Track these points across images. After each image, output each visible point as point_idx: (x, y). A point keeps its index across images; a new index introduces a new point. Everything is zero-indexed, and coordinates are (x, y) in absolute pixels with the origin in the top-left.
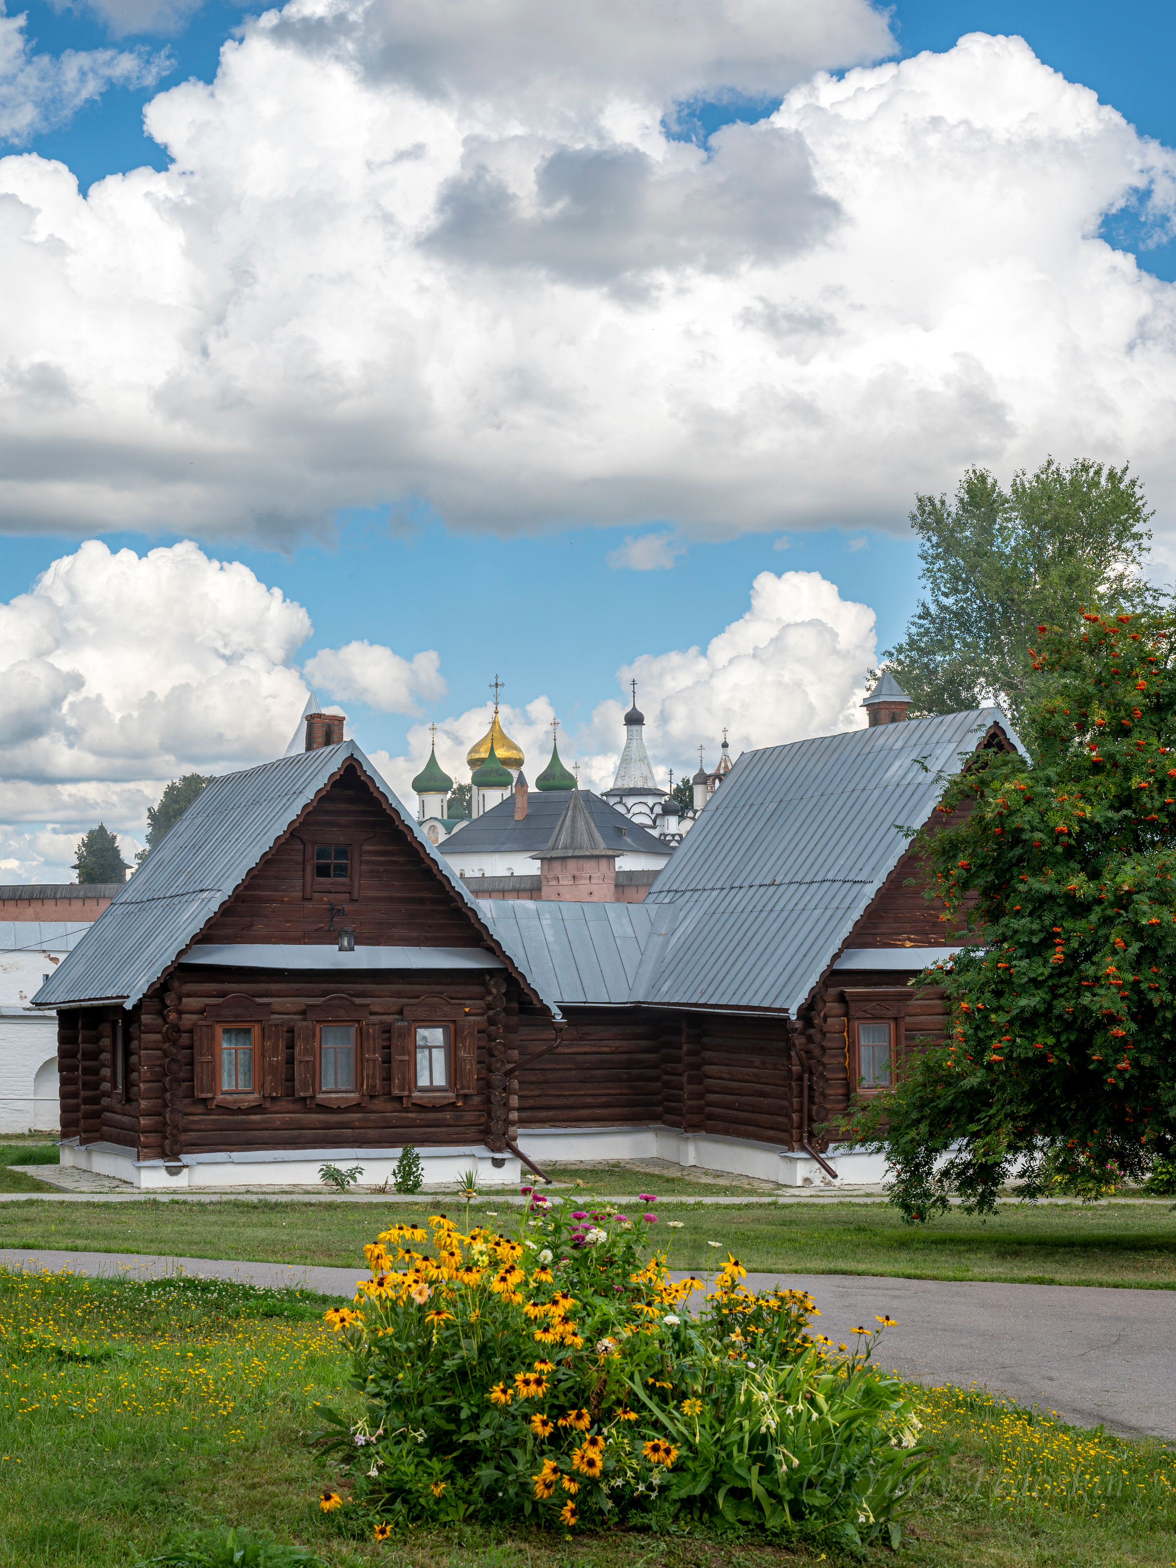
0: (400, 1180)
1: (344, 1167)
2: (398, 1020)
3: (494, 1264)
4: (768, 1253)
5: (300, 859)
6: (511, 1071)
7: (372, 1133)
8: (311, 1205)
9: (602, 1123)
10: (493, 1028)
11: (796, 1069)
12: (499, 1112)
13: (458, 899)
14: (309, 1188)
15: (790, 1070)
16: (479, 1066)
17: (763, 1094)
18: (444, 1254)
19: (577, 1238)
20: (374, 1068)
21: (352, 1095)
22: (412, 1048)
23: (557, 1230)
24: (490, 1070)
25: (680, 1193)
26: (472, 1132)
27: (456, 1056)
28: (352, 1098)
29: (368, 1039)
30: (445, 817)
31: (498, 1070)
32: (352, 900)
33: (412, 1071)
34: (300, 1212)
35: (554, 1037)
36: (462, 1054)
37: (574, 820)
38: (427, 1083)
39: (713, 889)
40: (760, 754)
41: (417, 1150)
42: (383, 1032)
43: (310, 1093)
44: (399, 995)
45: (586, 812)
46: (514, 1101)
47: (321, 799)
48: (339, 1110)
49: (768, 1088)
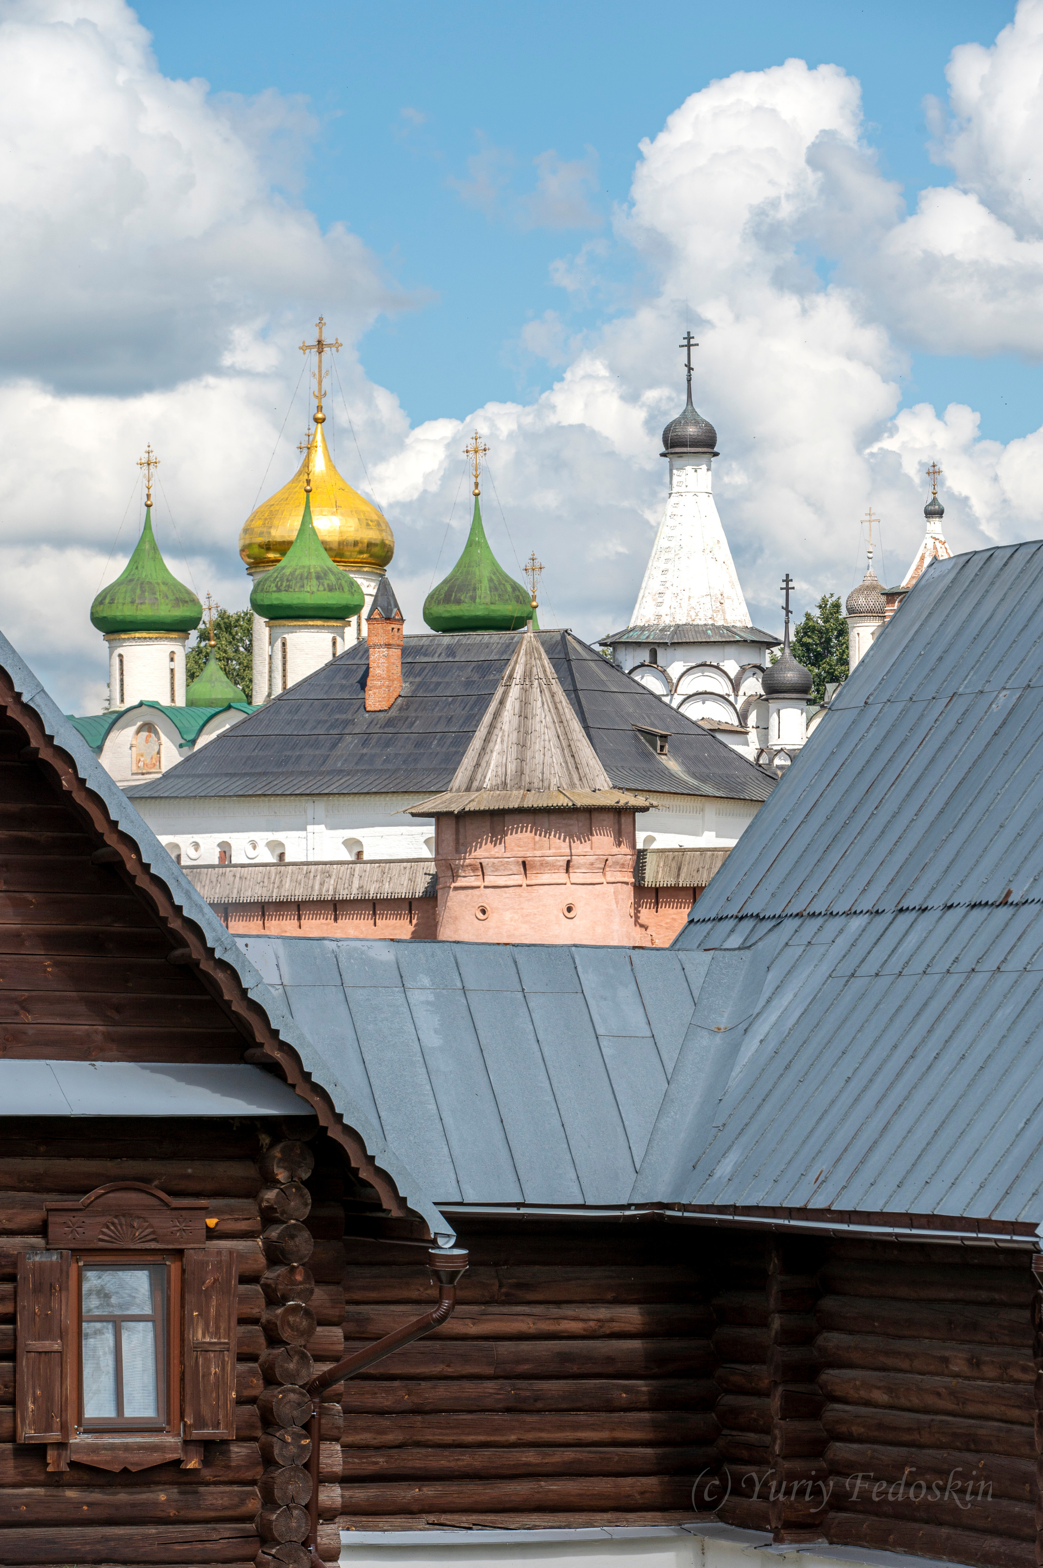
2: (34, 1249)
6: (326, 1381)
9: (562, 1517)
10: (278, 1270)
12: (295, 1487)
13: (190, 937)
15: (1040, 1383)
16: (242, 1367)
17: (973, 1444)
22: (70, 1322)
24: (270, 1380)
26: (222, 1536)
27: (182, 1340)
30: (181, 702)
31: (292, 1377)
33: (70, 1382)
35: (434, 1293)
36: (199, 1335)
37: (524, 715)
38: (108, 1411)
39: (851, 913)
40: (978, 561)
44: (38, 1184)
45: (557, 688)
46: (333, 1457)
49: (986, 1429)
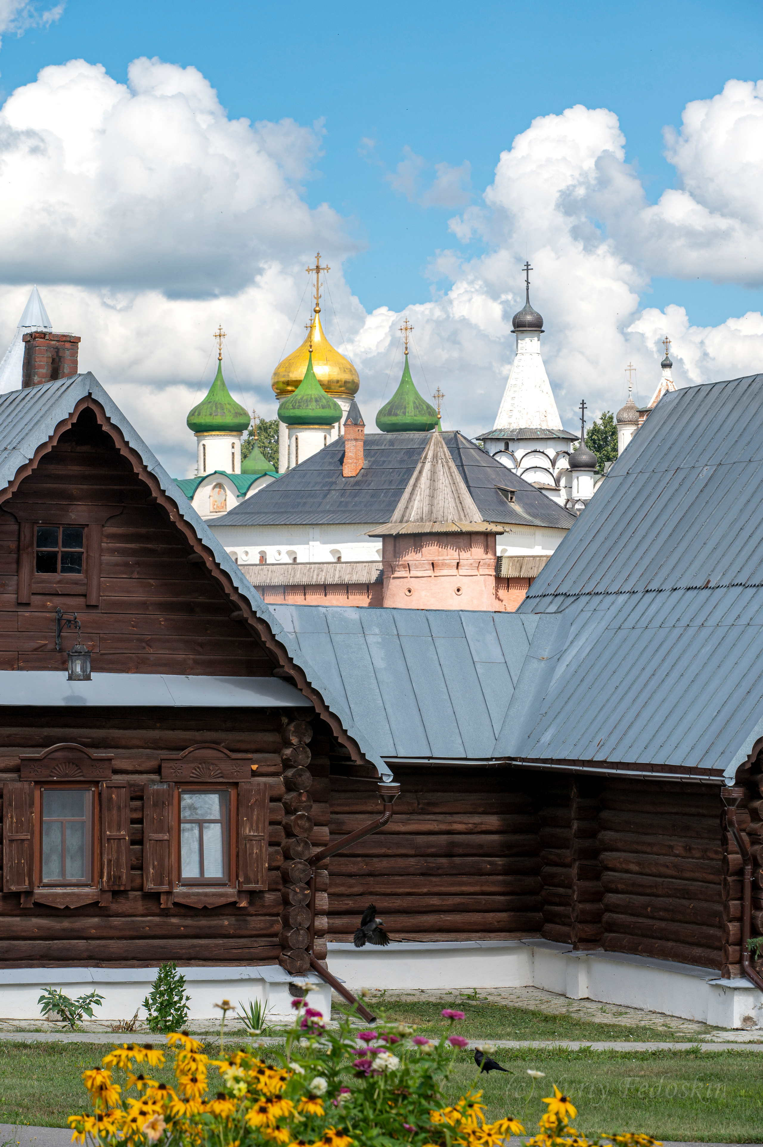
0: (155, 1014)
1: (73, 994)
2: (153, 781)
3: (254, 1094)
4: (670, 1116)
5: (13, 545)
6: (319, 857)
7: (115, 946)
8: (25, 1046)
9: (453, 935)
10: (293, 794)
11: (735, 858)
12: (301, 918)
13: (242, 605)
14: (23, 1024)
15: (725, 860)
16: (271, 849)
17: (687, 894)
18: (185, 1080)
19: (362, 1064)
20: (118, 852)
21: (87, 890)
22: (174, 823)
23: (336, 1053)
24: (287, 857)
25: (561, 1036)
26: (260, 945)
27: (238, 834)
28: (87, 895)
29: (109, 809)
30: (238, 471)
31: (300, 855)
32: (89, 607)
33: (173, 856)
34: (9, 1055)
35: (381, 808)
36: (247, 831)
37: (433, 479)
38: (195, 874)
39: (619, 593)
40: (692, 393)
41: (180, 971)
42: (132, 799)
43: (25, 887)
44: (156, 745)
45: (452, 464)
46: (323, 900)
47: (43, 458)
48: (67, 913)
49: (694, 886)
